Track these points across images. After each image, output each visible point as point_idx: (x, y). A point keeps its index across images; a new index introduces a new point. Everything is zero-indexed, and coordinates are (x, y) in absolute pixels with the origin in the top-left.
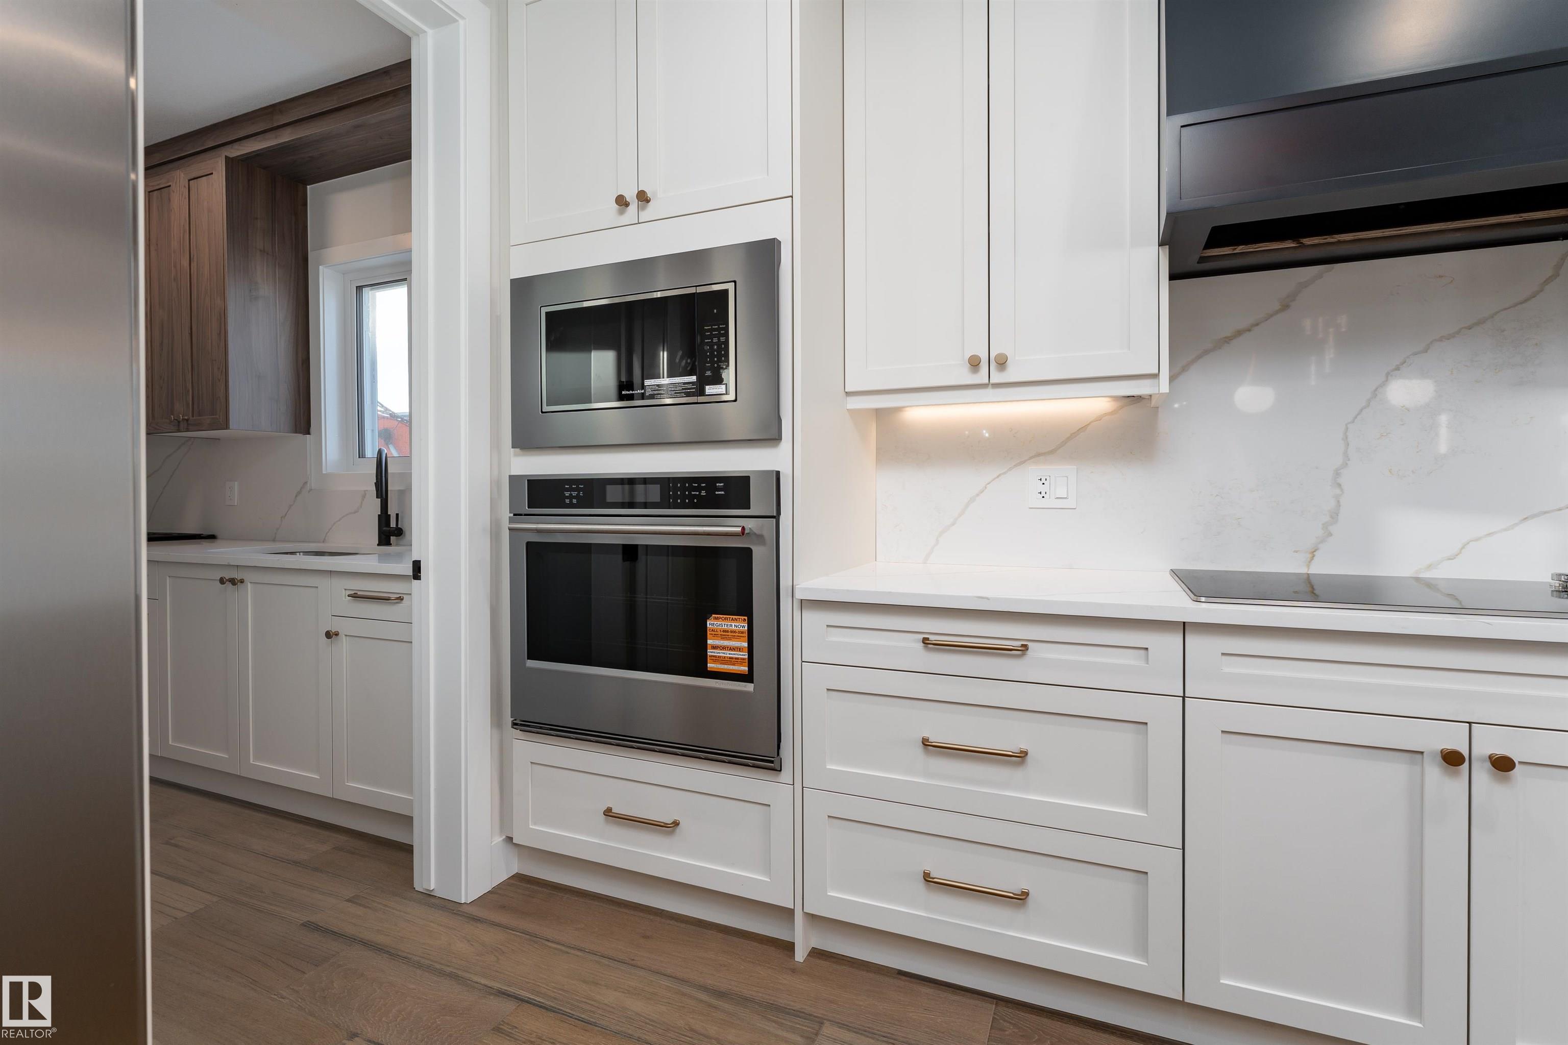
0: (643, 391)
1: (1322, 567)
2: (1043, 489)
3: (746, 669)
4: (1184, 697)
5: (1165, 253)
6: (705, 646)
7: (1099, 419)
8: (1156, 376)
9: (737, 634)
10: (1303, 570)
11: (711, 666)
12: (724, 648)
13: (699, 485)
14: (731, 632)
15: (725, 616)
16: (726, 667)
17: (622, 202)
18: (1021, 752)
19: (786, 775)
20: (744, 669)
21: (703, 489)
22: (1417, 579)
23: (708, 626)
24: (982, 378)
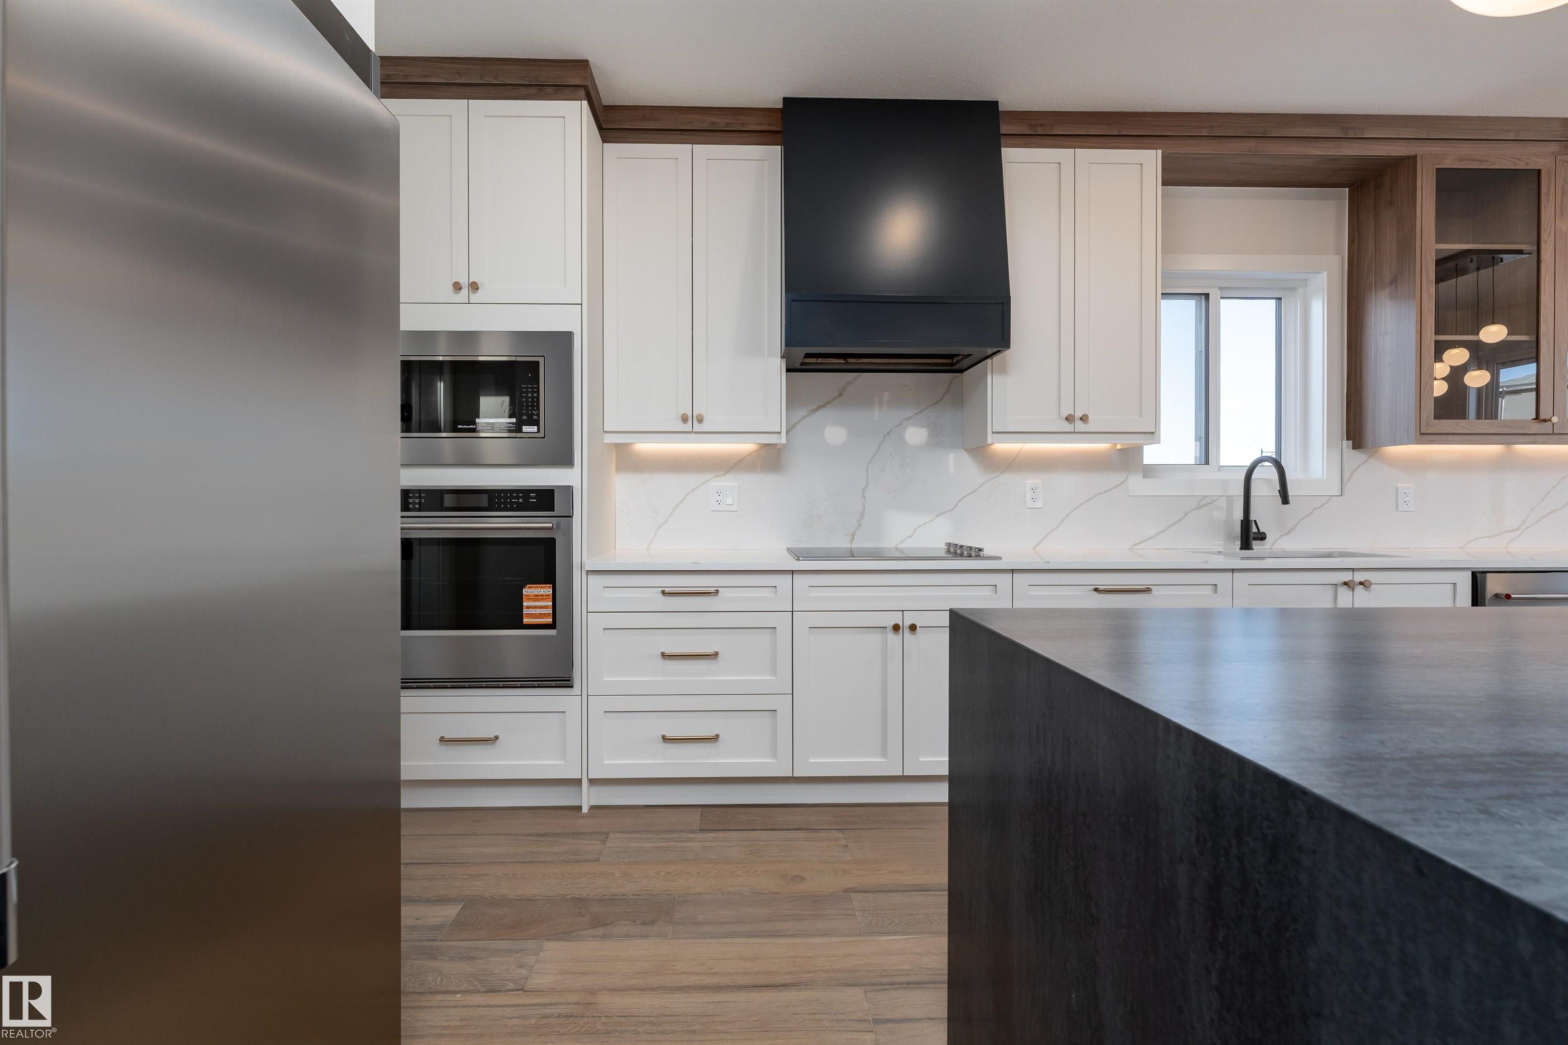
0: (475, 427)
1: (858, 544)
2: (719, 498)
3: (551, 620)
4: (792, 612)
5: (784, 362)
6: (521, 607)
7: (750, 454)
8: (780, 433)
9: (545, 597)
10: (849, 546)
11: (526, 621)
12: (535, 607)
13: (518, 495)
14: (541, 596)
15: (536, 585)
16: (537, 620)
17: (457, 287)
18: (715, 652)
19: (576, 689)
20: (550, 620)
21: (521, 497)
22: (897, 549)
23: (524, 593)
24: (688, 427)
